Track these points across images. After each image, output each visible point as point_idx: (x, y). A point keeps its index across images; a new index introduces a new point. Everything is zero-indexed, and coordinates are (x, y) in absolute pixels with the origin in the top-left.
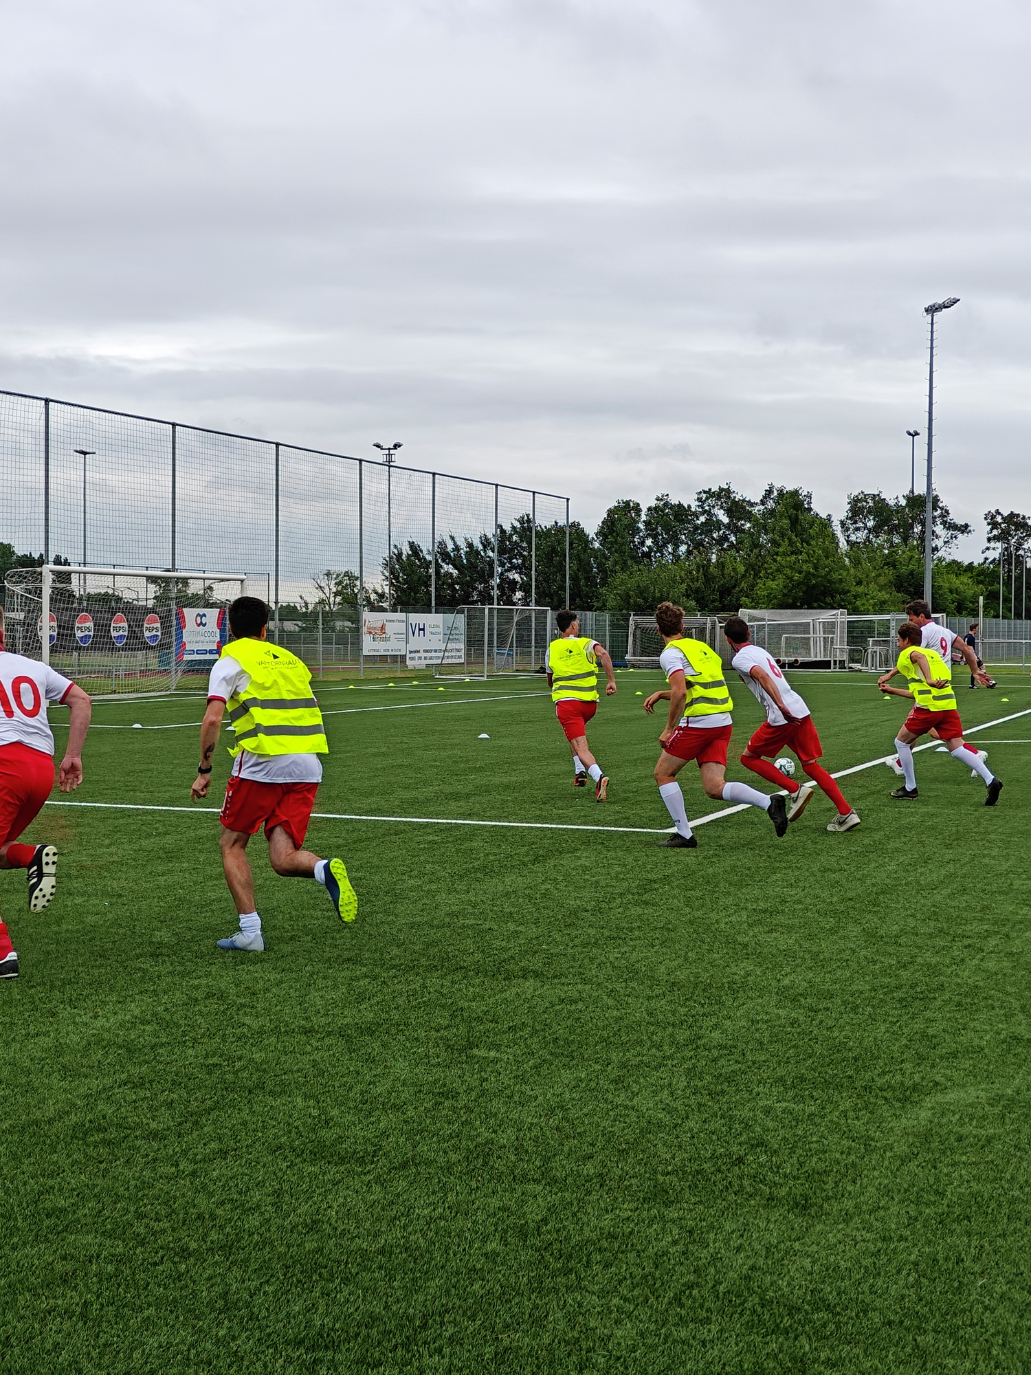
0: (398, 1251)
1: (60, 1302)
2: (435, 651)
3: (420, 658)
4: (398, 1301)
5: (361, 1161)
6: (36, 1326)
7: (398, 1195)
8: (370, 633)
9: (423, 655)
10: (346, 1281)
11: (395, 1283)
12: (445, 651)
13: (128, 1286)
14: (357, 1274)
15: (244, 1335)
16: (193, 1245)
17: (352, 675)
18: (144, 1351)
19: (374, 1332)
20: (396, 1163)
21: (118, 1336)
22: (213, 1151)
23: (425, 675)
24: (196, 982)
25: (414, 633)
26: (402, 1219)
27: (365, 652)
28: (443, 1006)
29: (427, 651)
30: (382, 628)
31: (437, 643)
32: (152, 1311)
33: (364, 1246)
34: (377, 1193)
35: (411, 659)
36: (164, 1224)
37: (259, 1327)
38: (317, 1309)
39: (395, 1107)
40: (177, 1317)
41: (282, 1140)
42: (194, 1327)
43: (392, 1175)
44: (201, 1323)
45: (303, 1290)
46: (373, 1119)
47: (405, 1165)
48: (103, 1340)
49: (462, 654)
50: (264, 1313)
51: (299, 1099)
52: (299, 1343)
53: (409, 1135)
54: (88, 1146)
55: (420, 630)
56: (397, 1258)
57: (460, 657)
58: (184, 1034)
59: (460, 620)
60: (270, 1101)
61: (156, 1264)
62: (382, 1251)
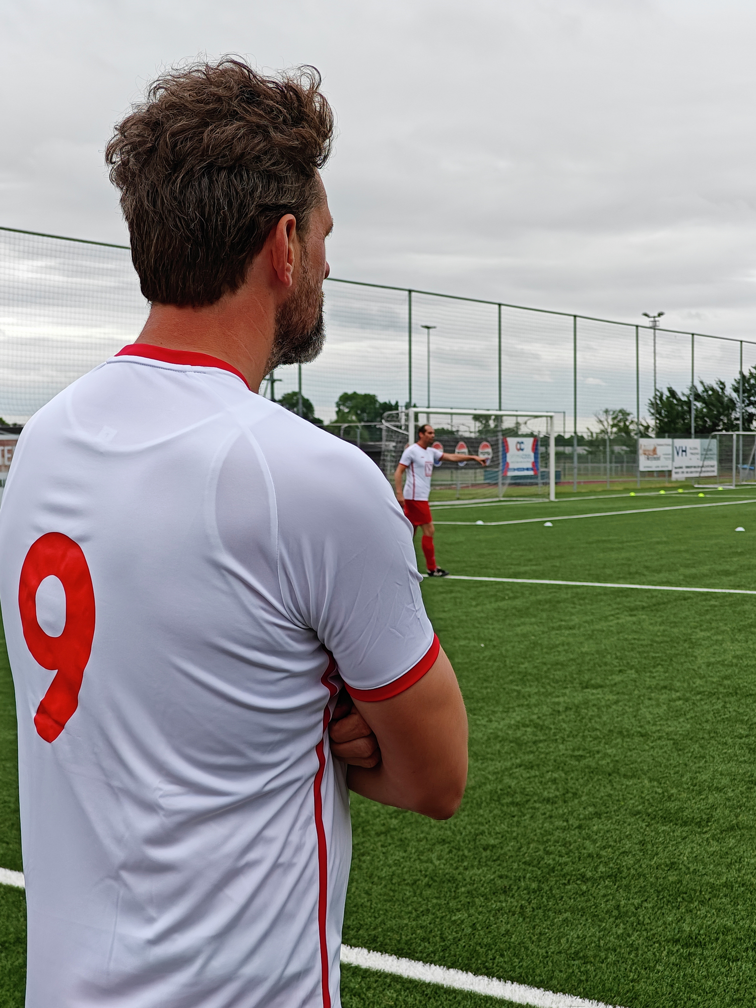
0: (737, 885)
1: (504, 905)
2: (695, 467)
3: (683, 472)
4: (743, 919)
5: (699, 824)
6: (492, 918)
7: (730, 849)
8: (645, 454)
9: (685, 470)
10: (702, 903)
11: (739, 907)
12: (702, 467)
13: (549, 898)
14: (710, 899)
15: (636, 934)
16: (589, 874)
17: (631, 486)
18: (568, 939)
19: (729, 938)
20: (724, 827)
21: (548, 929)
22: (590, 813)
23: (687, 484)
24: (557, 700)
25: (678, 453)
26: (737, 864)
27: (642, 468)
28: (742, 721)
29: (687, 467)
30: (654, 450)
31: (696, 461)
32: (568, 914)
33: (712, 880)
34: (714, 847)
35: (676, 473)
36: (565, 859)
37: (646, 930)
38: (685, 920)
39: (719, 790)
40: (587, 920)
41: (640, 807)
42: (600, 926)
43: (724, 835)
44: (604, 924)
45: (673, 907)
46: (703, 797)
47: (732, 828)
48: (539, 931)
49: (715, 469)
50: (647, 921)
51: (646, 781)
52: (676, 941)
53: (732, 808)
54: (503, 805)
55: (683, 451)
56: (737, 890)
57: (713, 471)
58: (555, 734)
59: (713, 444)
60: (625, 781)
61: (565, 884)
62: (725, 885)
